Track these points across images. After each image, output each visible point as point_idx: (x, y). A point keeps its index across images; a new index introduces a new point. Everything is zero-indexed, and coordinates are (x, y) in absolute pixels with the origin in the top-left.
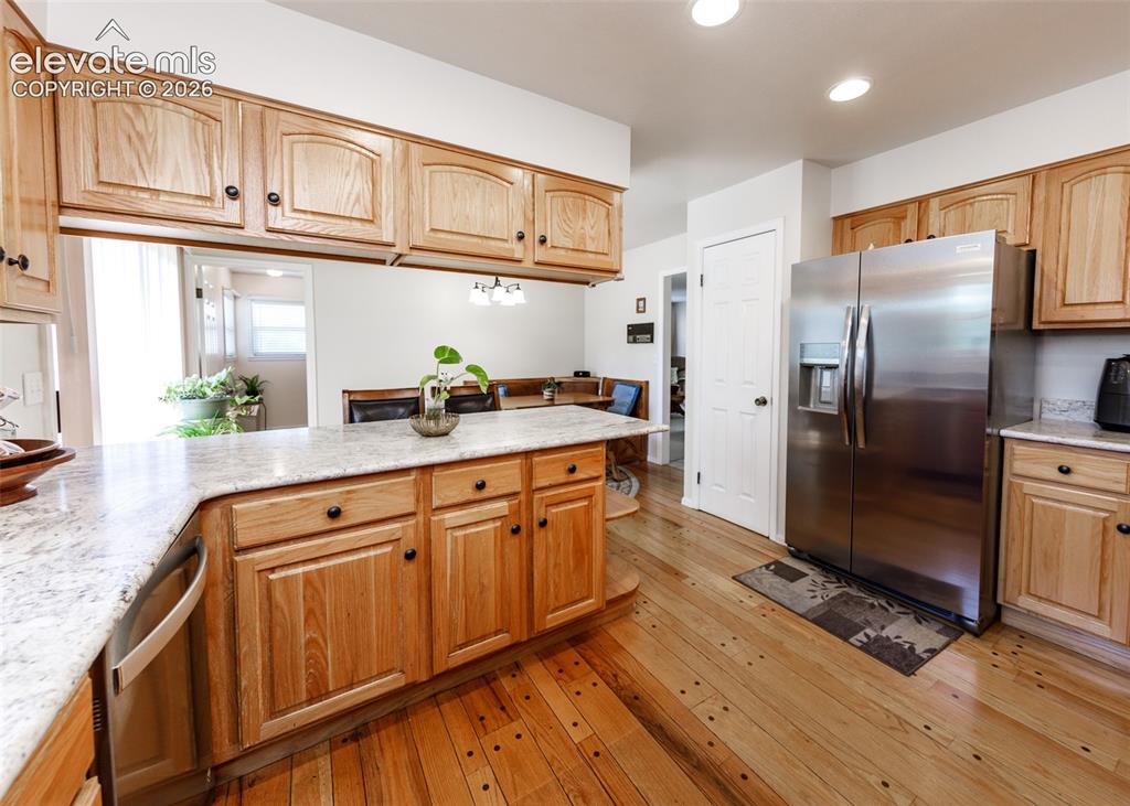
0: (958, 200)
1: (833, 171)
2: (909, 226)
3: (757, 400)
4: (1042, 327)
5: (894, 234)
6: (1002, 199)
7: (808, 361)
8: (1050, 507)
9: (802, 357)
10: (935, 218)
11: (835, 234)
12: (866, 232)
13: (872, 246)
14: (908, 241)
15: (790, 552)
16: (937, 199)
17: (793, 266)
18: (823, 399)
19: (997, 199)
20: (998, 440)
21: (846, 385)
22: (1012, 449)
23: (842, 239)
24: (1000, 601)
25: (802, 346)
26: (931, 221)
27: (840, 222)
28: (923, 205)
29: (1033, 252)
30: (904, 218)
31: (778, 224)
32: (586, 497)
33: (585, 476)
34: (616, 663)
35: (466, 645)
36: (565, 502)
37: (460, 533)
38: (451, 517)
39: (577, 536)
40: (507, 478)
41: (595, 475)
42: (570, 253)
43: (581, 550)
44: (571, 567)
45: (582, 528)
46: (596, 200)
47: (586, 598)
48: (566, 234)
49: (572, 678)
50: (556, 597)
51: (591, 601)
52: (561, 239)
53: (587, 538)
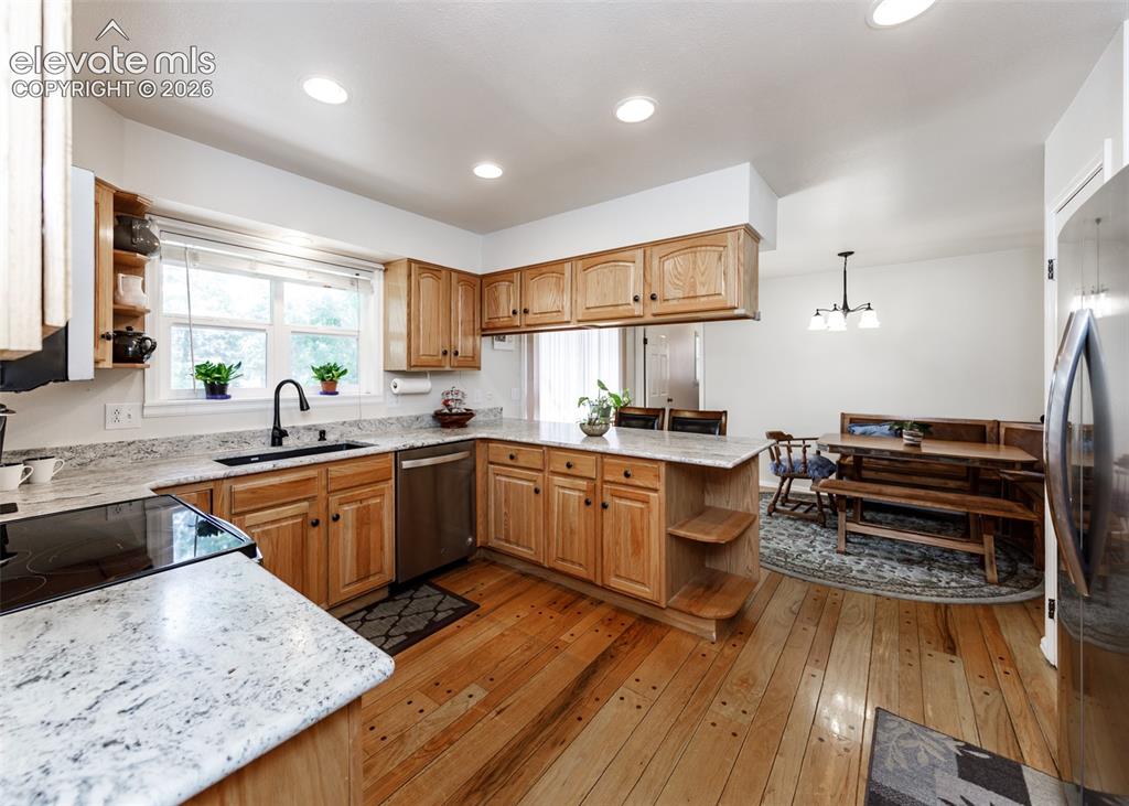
32: (643, 502)
33: (641, 484)
34: (638, 641)
35: (563, 560)
36: (627, 498)
37: (561, 491)
38: (558, 480)
39: (634, 529)
40: (587, 467)
41: (651, 486)
42: (681, 301)
43: (638, 542)
44: (630, 552)
45: (638, 525)
46: (709, 248)
47: (643, 584)
48: (676, 287)
49: (608, 625)
50: (617, 567)
51: (647, 590)
52: (671, 292)
53: (643, 535)
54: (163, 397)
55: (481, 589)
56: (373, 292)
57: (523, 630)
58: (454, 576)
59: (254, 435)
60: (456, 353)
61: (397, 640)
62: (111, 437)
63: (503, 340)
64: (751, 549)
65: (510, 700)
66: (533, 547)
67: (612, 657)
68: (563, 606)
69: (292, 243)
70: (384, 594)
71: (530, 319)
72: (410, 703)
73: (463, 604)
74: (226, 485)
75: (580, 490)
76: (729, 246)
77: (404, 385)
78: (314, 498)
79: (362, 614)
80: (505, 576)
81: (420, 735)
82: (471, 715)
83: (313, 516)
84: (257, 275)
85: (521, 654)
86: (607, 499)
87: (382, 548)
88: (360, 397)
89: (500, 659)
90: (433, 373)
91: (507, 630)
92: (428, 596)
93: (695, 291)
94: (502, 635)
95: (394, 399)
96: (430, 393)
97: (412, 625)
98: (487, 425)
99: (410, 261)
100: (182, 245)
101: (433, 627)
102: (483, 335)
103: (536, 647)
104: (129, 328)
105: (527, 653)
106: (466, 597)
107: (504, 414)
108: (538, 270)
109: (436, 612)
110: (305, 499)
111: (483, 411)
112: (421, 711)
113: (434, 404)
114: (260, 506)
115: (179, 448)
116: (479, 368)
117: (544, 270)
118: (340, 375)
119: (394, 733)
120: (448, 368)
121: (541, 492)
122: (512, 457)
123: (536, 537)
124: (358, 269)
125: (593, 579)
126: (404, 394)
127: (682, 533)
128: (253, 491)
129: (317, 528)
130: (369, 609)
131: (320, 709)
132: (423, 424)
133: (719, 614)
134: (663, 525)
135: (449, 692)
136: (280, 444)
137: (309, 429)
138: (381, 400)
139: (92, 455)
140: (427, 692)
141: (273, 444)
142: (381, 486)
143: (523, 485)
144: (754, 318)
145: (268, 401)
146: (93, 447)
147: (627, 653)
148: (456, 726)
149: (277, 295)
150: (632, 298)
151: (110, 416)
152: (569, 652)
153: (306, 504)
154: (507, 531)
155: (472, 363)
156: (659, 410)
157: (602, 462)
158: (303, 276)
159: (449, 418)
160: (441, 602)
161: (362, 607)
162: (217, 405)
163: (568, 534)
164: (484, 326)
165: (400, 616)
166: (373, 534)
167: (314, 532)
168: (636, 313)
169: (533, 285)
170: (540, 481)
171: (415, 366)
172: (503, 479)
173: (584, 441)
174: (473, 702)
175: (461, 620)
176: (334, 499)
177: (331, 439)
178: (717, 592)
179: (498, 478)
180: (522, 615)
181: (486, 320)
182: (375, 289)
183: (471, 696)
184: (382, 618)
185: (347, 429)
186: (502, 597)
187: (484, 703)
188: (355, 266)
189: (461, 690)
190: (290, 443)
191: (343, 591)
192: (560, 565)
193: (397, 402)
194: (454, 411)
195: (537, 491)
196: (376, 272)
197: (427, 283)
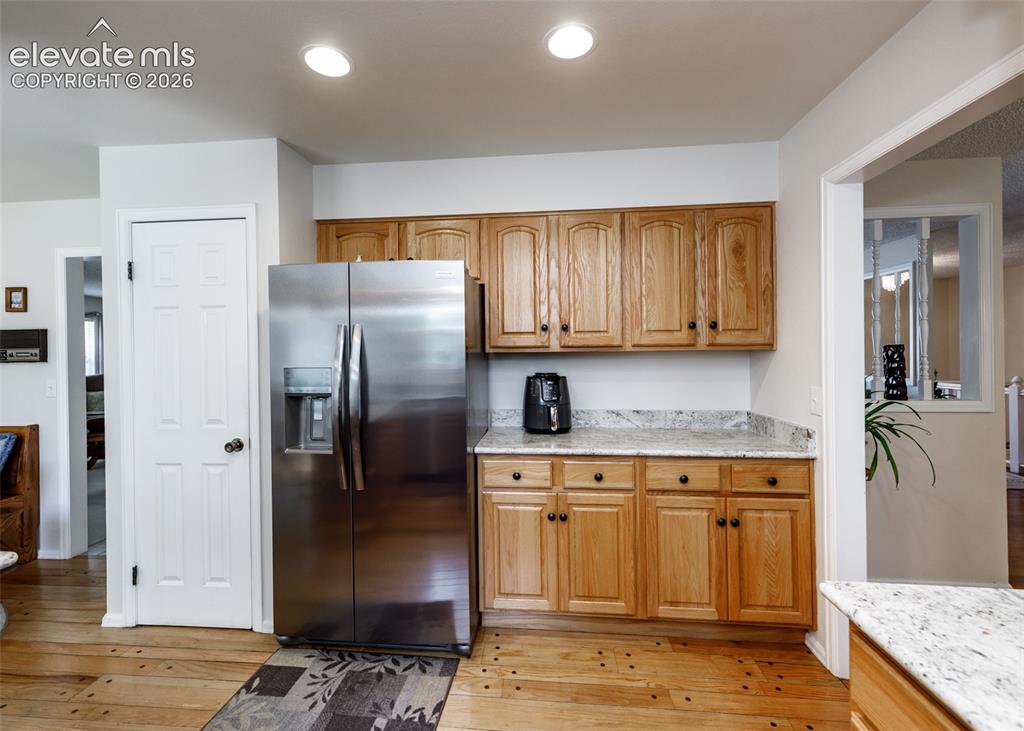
0: (428, 229)
1: (315, 167)
2: (391, 244)
3: (227, 445)
4: (492, 351)
5: (378, 251)
6: (460, 236)
7: (293, 390)
8: (510, 511)
9: (287, 385)
10: (412, 243)
11: (319, 238)
12: (352, 243)
13: (359, 259)
14: (392, 259)
15: (280, 642)
16: (413, 223)
17: (270, 267)
18: (315, 436)
19: (456, 234)
20: (472, 457)
21: (340, 412)
22: (483, 464)
23: (327, 247)
24: (481, 609)
25: (287, 371)
26: (409, 244)
27: (324, 227)
28: (402, 226)
29: (482, 286)
30: (387, 236)
31: (249, 211)
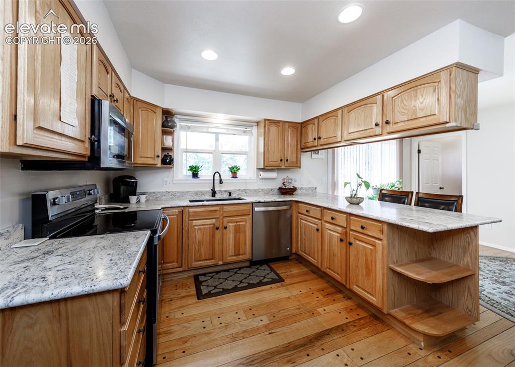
32: (372, 245)
33: (372, 235)
34: (364, 328)
35: (330, 269)
36: (363, 242)
37: (329, 231)
38: (328, 226)
39: (366, 260)
40: (341, 220)
41: (377, 236)
42: (406, 123)
43: (369, 269)
44: (365, 273)
45: (369, 259)
46: (426, 85)
47: (372, 295)
48: (403, 114)
49: (348, 312)
50: (358, 281)
51: (375, 300)
52: (399, 118)
53: (372, 265)
54: (180, 177)
55: (289, 273)
56: (253, 135)
57: (300, 299)
58: (280, 264)
59: (206, 192)
60: (287, 160)
61: (244, 285)
62: (164, 190)
63: (318, 153)
64: (471, 295)
65: (278, 330)
66: (316, 258)
67: (343, 330)
68: (327, 293)
69: (220, 119)
70: (248, 264)
71: (322, 141)
72: (237, 313)
73: (277, 278)
74: (187, 209)
75: (338, 233)
76: (442, 80)
77: (264, 174)
78: (218, 218)
79: (236, 270)
80: (303, 270)
81: (234, 328)
82: (258, 329)
83: (217, 225)
84: (208, 132)
85: (294, 310)
86: (352, 240)
87: (245, 244)
88: (246, 180)
89: (282, 308)
90: (278, 170)
91: (292, 296)
92: (264, 270)
93: (416, 115)
94: (289, 298)
95: (261, 181)
96: (276, 179)
97: (252, 280)
98: (306, 195)
99: (265, 120)
100: (185, 124)
101: (260, 284)
102: (302, 152)
103: (302, 309)
104: (168, 154)
105: (297, 311)
106: (281, 275)
107: (318, 190)
108: (326, 116)
109: (264, 277)
110: (214, 218)
111: (305, 188)
112: (239, 318)
113: (278, 184)
114: (198, 218)
115: (183, 194)
116: (300, 167)
117: (328, 115)
118: (237, 170)
119: (225, 323)
120: (283, 167)
121: (320, 230)
122: (307, 211)
123: (317, 253)
124: (246, 126)
125: (345, 284)
126: (265, 179)
127: (399, 269)
128: (196, 212)
129: (218, 231)
130: (240, 269)
131: (90, 288)
132: (274, 193)
133: (427, 331)
134: (385, 262)
135: (254, 315)
136: (215, 196)
137: (226, 191)
138: (255, 181)
139: (159, 195)
140: (245, 311)
141: (212, 196)
142: (245, 217)
143: (312, 226)
144: (472, 129)
145: (211, 180)
146: (159, 192)
147: (353, 332)
148: (250, 331)
149: (217, 140)
150: (374, 124)
151: (164, 183)
152: (319, 319)
153: (214, 220)
154: (305, 247)
155: (297, 165)
156: (408, 193)
157: (350, 218)
158: (225, 131)
159: (286, 191)
160: (268, 274)
161: (238, 267)
162: (195, 180)
163: (332, 255)
164: (302, 147)
165: (250, 275)
166: (242, 237)
167: (217, 232)
168: (377, 133)
169: (323, 124)
170: (320, 225)
171: (267, 166)
172: (304, 222)
173: (348, 207)
174: (261, 324)
175: (274, 285)
176: (226, 219)
177: (233, 196)
178: (433, 316)
179: (302, 221)
180: (303, 291)
181: (303, 144)
182: (254, 134)
183: (261, 320)
184: (243, 274)
185: (240, 192)
186: (297, 280)
187: (266, 326)
188: (245, 125)
189: (259, 316)
190: (218, 196)
191: (229, 258)
192: (328, 271)
193: (263, 182)
194: (287, 187)
195: (318, 230)
196: (254, 126)
197: (273, 129)
